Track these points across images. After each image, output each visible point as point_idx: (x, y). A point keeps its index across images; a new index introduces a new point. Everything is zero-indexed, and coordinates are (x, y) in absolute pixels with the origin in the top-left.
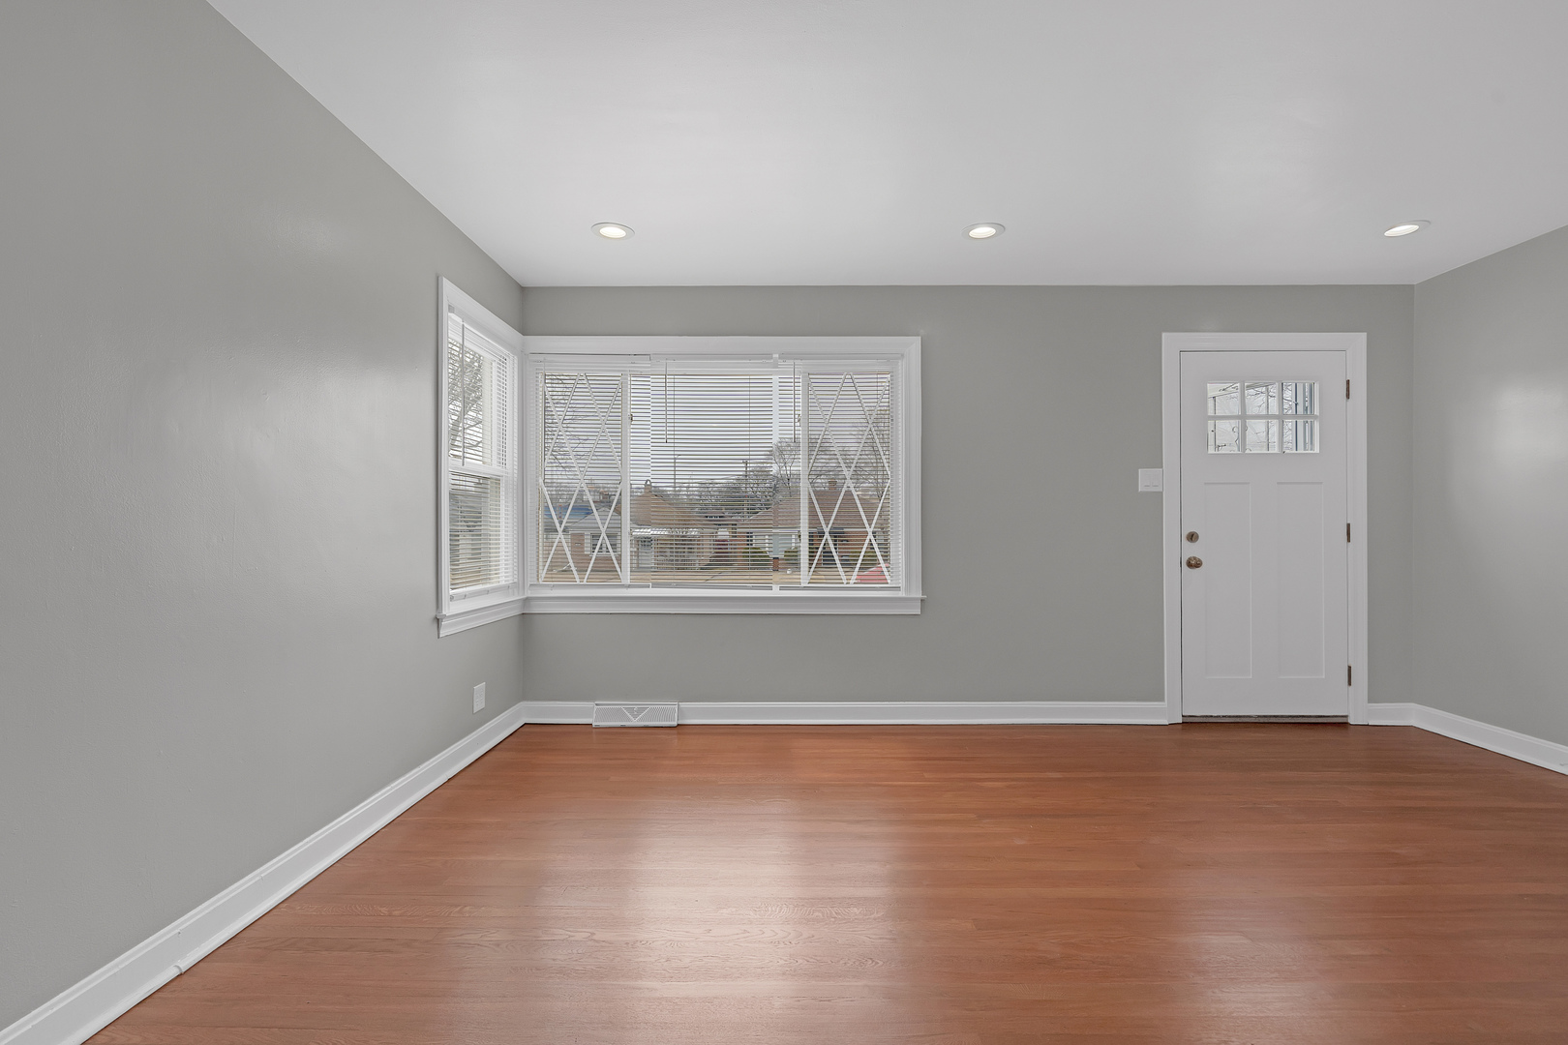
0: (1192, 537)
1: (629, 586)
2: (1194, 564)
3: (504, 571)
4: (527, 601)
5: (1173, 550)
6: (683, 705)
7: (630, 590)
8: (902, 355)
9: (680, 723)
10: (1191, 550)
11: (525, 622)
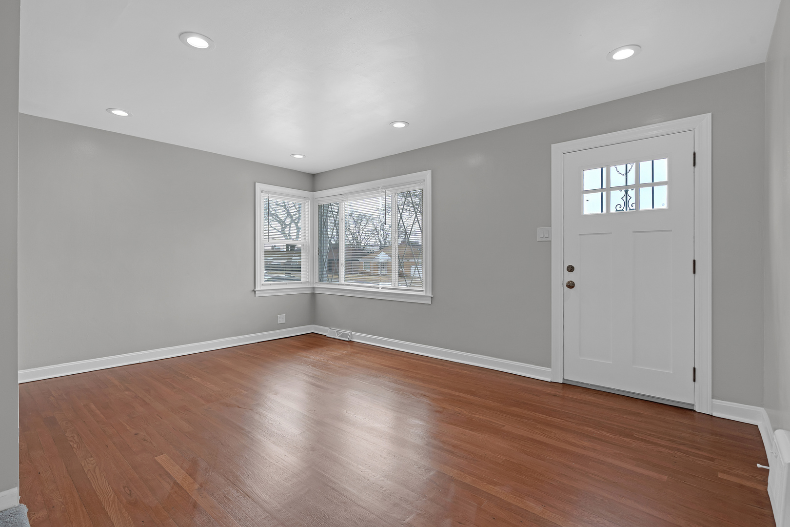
0: (571, 269)
1: (343, 285)
2: (571, 285)
3: (305, 275)
4: (314, 288)
5: (558, 276)
6: (354, 333)
7: (339, 286)
8: (424, 180)
9: (351, 340)
10: (569, 277)
11: (313, 295)
